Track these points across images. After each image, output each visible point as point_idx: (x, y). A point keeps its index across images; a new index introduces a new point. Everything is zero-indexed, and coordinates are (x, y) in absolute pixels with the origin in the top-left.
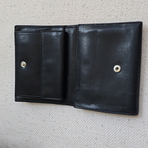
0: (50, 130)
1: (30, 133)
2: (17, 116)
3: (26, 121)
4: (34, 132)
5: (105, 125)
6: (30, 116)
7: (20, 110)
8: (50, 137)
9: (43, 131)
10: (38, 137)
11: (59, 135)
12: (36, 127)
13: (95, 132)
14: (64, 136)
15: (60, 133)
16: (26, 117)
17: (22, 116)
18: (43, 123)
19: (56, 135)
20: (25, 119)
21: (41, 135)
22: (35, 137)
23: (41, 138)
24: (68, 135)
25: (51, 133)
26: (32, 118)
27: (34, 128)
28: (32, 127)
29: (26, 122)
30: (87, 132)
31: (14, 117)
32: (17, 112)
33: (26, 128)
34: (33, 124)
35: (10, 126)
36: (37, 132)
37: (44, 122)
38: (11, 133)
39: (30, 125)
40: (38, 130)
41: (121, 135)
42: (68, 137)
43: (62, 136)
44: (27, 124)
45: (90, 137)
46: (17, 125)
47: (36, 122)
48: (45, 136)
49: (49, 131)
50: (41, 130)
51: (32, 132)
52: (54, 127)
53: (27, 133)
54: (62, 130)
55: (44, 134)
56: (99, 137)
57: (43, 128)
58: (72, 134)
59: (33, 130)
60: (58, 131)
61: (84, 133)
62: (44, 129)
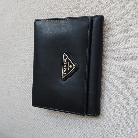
0: (53, 126)
1: (34, 130)
2: (20, 111)
3: (29, 116)
4: (38, 129)
5: (114, 120)
6: (32, 111)
7: (23, 104)
8: (53, 135)
9: (46, 128)
10: (41, 134)
11: (63, 132)
12: (39, 123)
13: (102, 129)
14: (68, 133)
15: (63, 130)
16: (29, 111)
17: (24, 111)
18: (46, 119)
19: (60, 132)
20: (27, 115)
21: (45, 132)
22: (39, 135)
23: (44, 136)
24: (72, 132)
25: (54, 130)
26: (35, 113)
27: (37, 124)
28: (35, 123)
29: (29, 118)
30: (93, 129)
31: (17, 112)
32: (20, 106)
33: (29, 124)
34: (36, 120)
35: (14, 122)
36: (40, 129)
37: (47, 117)
38: (15, 129)
39: (33, 121)
40: (41, 126)
41: (133, 133)
42: (72, 134)
43: (66, 133)
44: (30, 120)
45: (97, 135)
46: (21, 120)
47: (39, 117)
48: (49, 134)
49: (53, 128)
50: (44, 126)
51: (35, 129)
52: (58, 123)
53: (30, 130)
54: (66, 127)
55: (47, 131)
56: (107, 136)
57: (46, 124)
58: (76, 131)
59: (36, 126)
60: (61, 128)
61: (89, 130)
62: (47, 126)
